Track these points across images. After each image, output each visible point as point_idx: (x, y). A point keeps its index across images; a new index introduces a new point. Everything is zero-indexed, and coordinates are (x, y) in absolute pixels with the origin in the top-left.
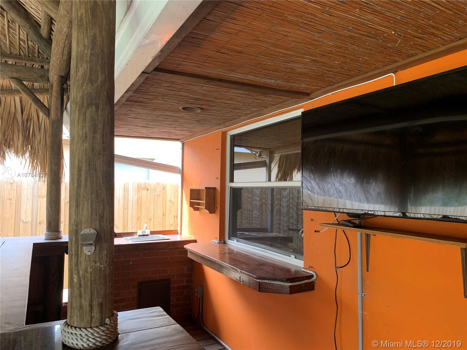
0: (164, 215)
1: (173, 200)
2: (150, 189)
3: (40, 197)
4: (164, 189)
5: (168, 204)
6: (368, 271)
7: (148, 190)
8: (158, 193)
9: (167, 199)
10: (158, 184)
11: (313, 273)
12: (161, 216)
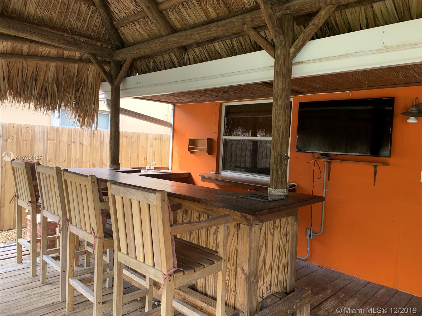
0: (137, 157)
1: (144, 146)
2: (128, 137)
3: (49, 140)
4: (138, 137)
5: (141, 149)
6: (329, 180)
7: (127, 137)
8: (134, 140)
9: (140, 145)
10: (134, 133)
11: (295, 184)
12: (136, 158)
